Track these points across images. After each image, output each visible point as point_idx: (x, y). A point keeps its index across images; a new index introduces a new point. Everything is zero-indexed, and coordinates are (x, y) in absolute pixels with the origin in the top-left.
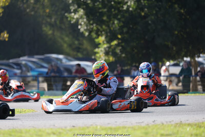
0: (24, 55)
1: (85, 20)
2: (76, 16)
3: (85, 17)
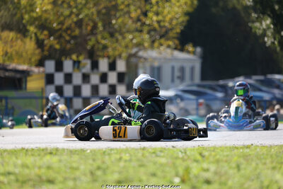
0: (238, 75)
1: (272, 30)
2: (264, 26)
3: (272, 26)
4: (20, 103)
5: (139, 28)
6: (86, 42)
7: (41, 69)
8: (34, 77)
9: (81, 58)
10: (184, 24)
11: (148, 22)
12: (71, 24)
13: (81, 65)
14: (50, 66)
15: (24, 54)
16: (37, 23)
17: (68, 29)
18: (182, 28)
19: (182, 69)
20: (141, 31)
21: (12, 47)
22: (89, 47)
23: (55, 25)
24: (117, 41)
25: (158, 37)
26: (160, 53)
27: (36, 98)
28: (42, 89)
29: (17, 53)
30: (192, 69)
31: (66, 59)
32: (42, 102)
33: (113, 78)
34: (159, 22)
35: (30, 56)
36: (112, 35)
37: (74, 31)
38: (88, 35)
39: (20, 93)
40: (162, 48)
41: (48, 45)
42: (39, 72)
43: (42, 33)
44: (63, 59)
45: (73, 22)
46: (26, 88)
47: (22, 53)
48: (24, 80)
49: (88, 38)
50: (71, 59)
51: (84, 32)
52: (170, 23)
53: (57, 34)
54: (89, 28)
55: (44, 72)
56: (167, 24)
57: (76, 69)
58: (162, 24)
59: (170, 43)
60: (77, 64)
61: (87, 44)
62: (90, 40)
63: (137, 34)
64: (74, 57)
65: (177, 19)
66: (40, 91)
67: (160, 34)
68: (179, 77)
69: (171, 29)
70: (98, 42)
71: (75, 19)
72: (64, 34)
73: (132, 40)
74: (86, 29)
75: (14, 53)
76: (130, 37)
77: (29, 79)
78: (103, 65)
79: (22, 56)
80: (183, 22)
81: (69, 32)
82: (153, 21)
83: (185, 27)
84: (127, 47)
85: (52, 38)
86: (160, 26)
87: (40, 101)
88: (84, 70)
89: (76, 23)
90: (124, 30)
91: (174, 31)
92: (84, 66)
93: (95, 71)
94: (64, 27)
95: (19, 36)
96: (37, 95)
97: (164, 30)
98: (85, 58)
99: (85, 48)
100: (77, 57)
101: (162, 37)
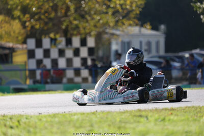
4: (7, 74)
5: (105, 11)
6: (61, 23)
7: (25, 46)
8: (19, 52)
9: (58, 36)
10: (142, 7)
11: (112, 5)
12: (48, 8)
13: (57, 42)
14: (31, 43)
15: (12, 33)
16: (19, 8)
17: (46, 12)
18: (141, 10)
19: (149, 44)
20: (107, 13)
21: (2, 28)
22: (64, 27)
23: (34, 9)
24: (87, 21)
25: (121, 18)
26: (123, 31)
27: (20, 70)
28: (25, 62)
29: (6, 33)
30: (158, 43)
31: (45, 37)
32: (26, 73)
33: (84, 52)
34: (121, 5)
35: (17, 35)
36: (83, 17)
37: (51, 14)
38: (63, 17)
39: (7, 66)
40: (124, 27)
41: (30, 26)
42: (23, 49)
43: (24, 16)
44: (43, 37)
45: (49, 6)
46: (12, 62)
47: (10, 32)
48: (10, 55)
49: (63, 19)
50: (49, 37)
51: (59, 14)
52: (131, 6)
53: (36, 17)
54: (63, 11)
55: (26, 48)
56: (128, 7)
57: (53, 46)
58: (124, 7)
59: (131, 22)
60: (54, 41)
61: (62, 24)
62: (64, 21)
63: (103, 16)
64: (52, 35)
65: (136, 2)
66: (24, 64)
67: (122, 15)
68: (146, 50)
69: (132, 11)
70: (71, 23)
71: (51, 4)
72: (43, 17)
73: (99, 20)
74: (61, 12)
75: (4, 33)
76: (98, 18)
77: (14, 54)
78: (76, 42)
79: (10, 35)
80: (141, 4)
81: (46, 15)
82: (116, 4)
83: (143, 9)
84: (95, 26)
85: (32, 20)
86: (122, 8)
87: (23, 72)
88: (60, 47)
89: (52, 7)
90: (92, 12)
91: (134, 13)
92: (60, 43)
93: (69, 46)
94: (43, 11)
95: (7, 18)
96: (21, 68)
97: (125, 12)
98: (61, 37)
99: (60, 28)
100: (55, 35)
101: (124, 17)
